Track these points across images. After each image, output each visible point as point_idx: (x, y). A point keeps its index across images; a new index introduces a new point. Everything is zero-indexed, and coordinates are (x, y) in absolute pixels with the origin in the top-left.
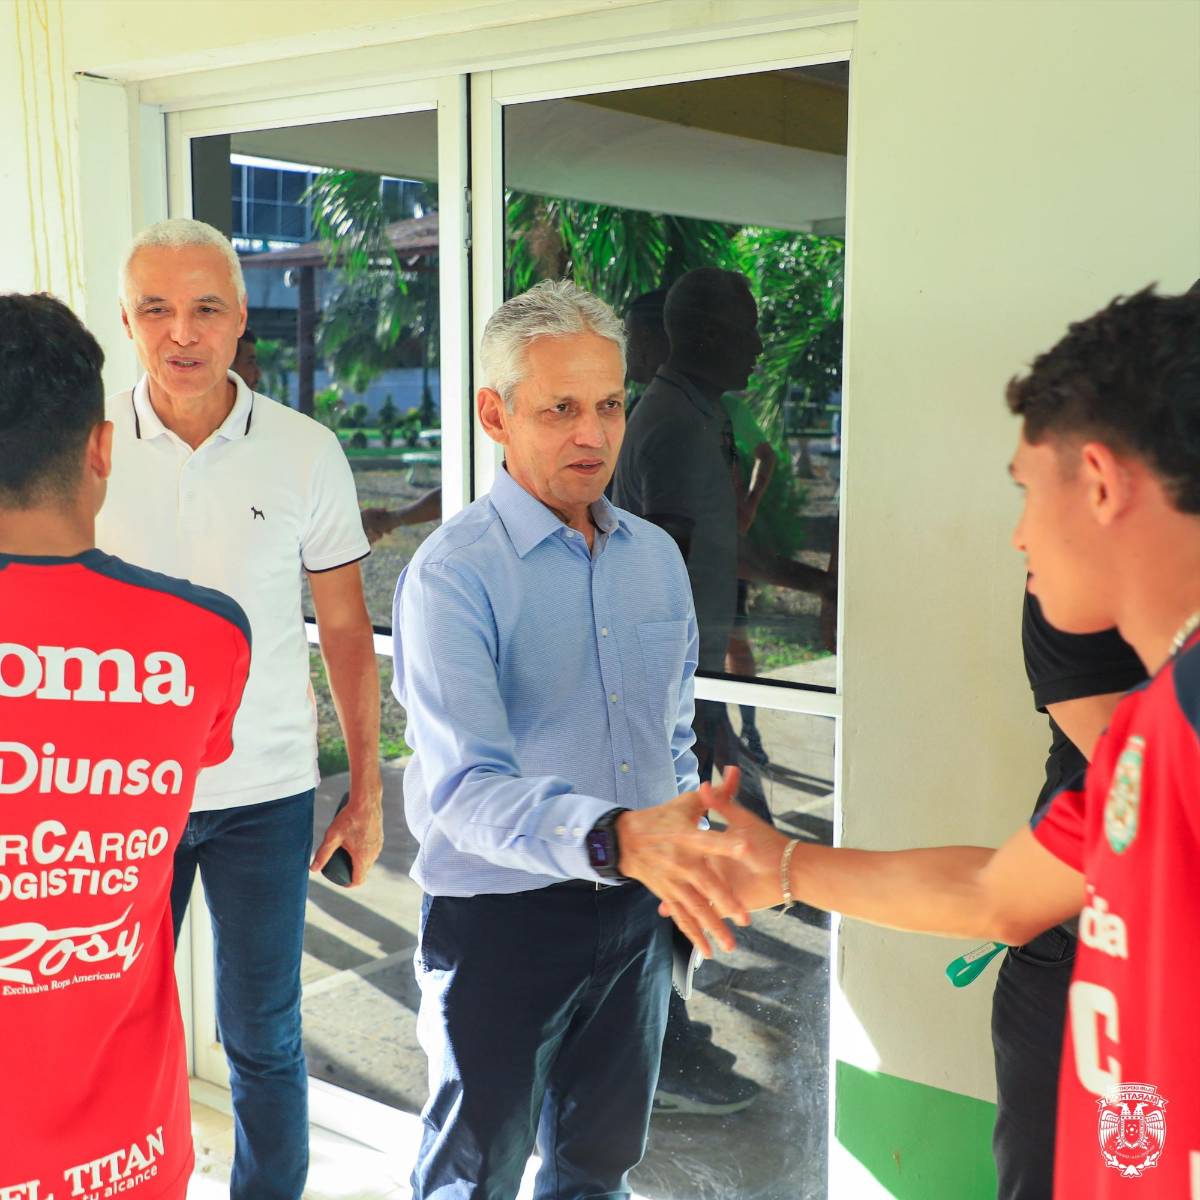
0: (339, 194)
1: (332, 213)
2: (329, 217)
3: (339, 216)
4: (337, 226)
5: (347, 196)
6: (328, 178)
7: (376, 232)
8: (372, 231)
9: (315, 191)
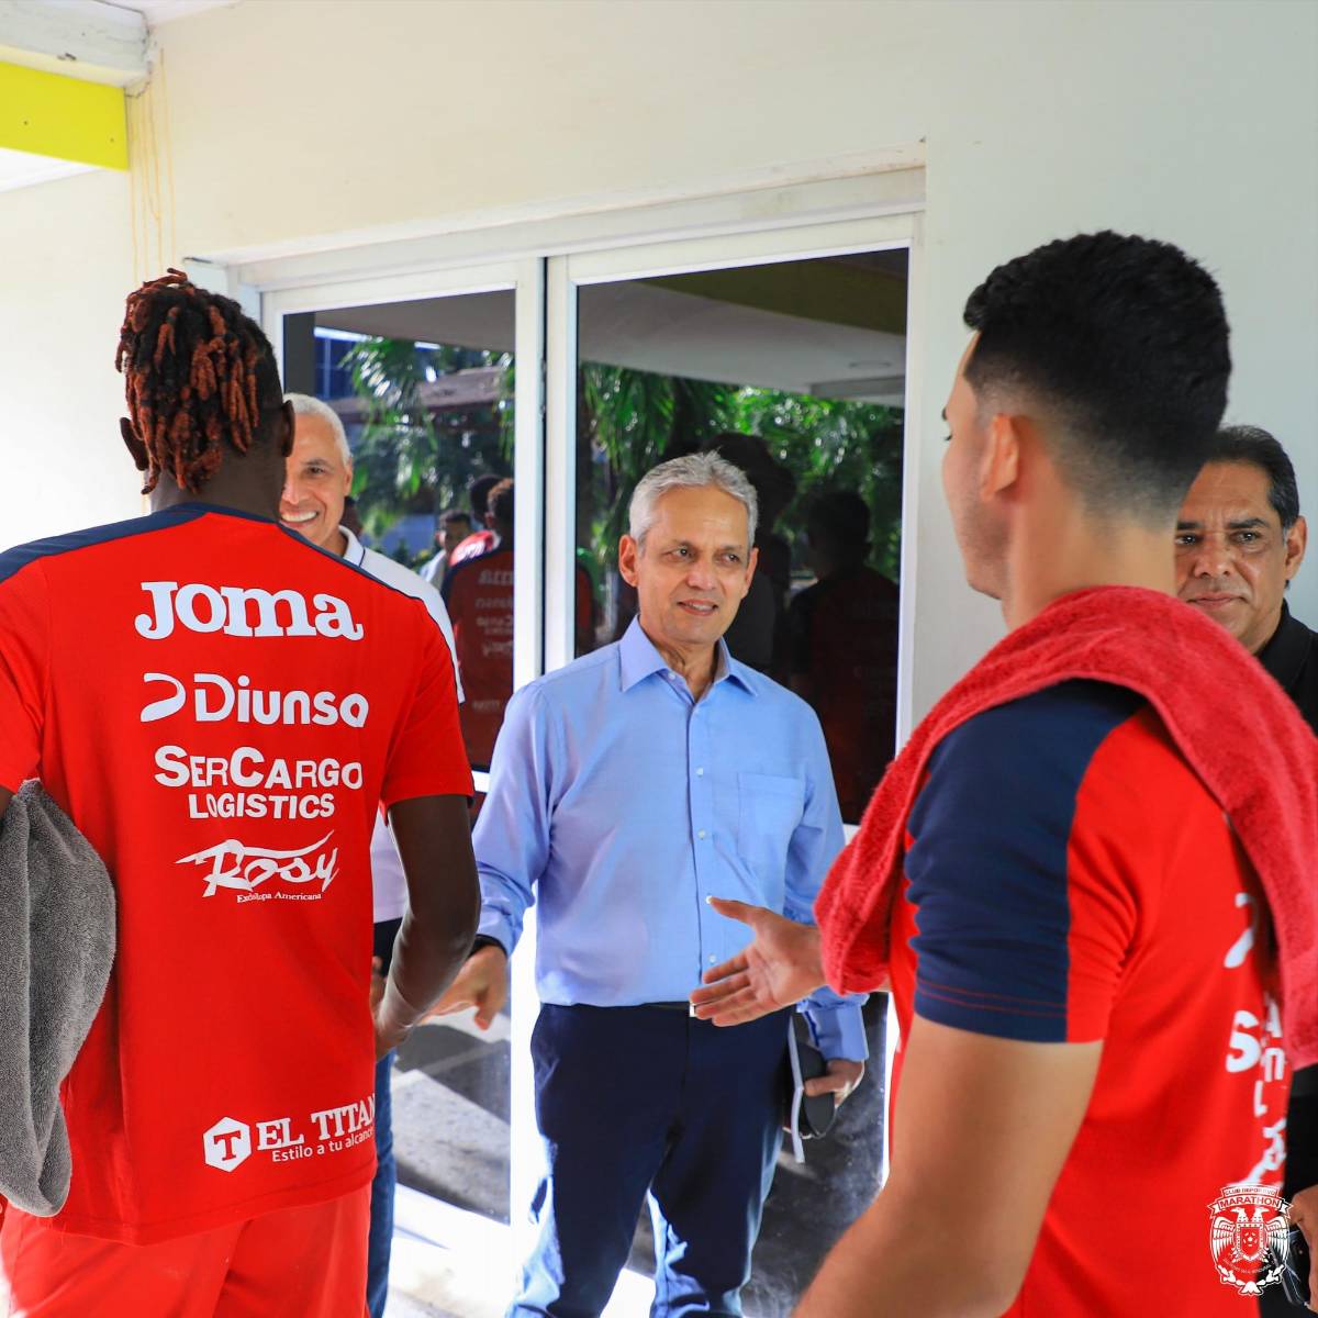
0: (377, 359)
1: (370, 376)
2: (367, 379)
3: (376, 379)
4: (374, 388)
5: (384, 361)
6: (366, 346)
7: (411, 393)
8: (407, 393)
9: (355, 356)
